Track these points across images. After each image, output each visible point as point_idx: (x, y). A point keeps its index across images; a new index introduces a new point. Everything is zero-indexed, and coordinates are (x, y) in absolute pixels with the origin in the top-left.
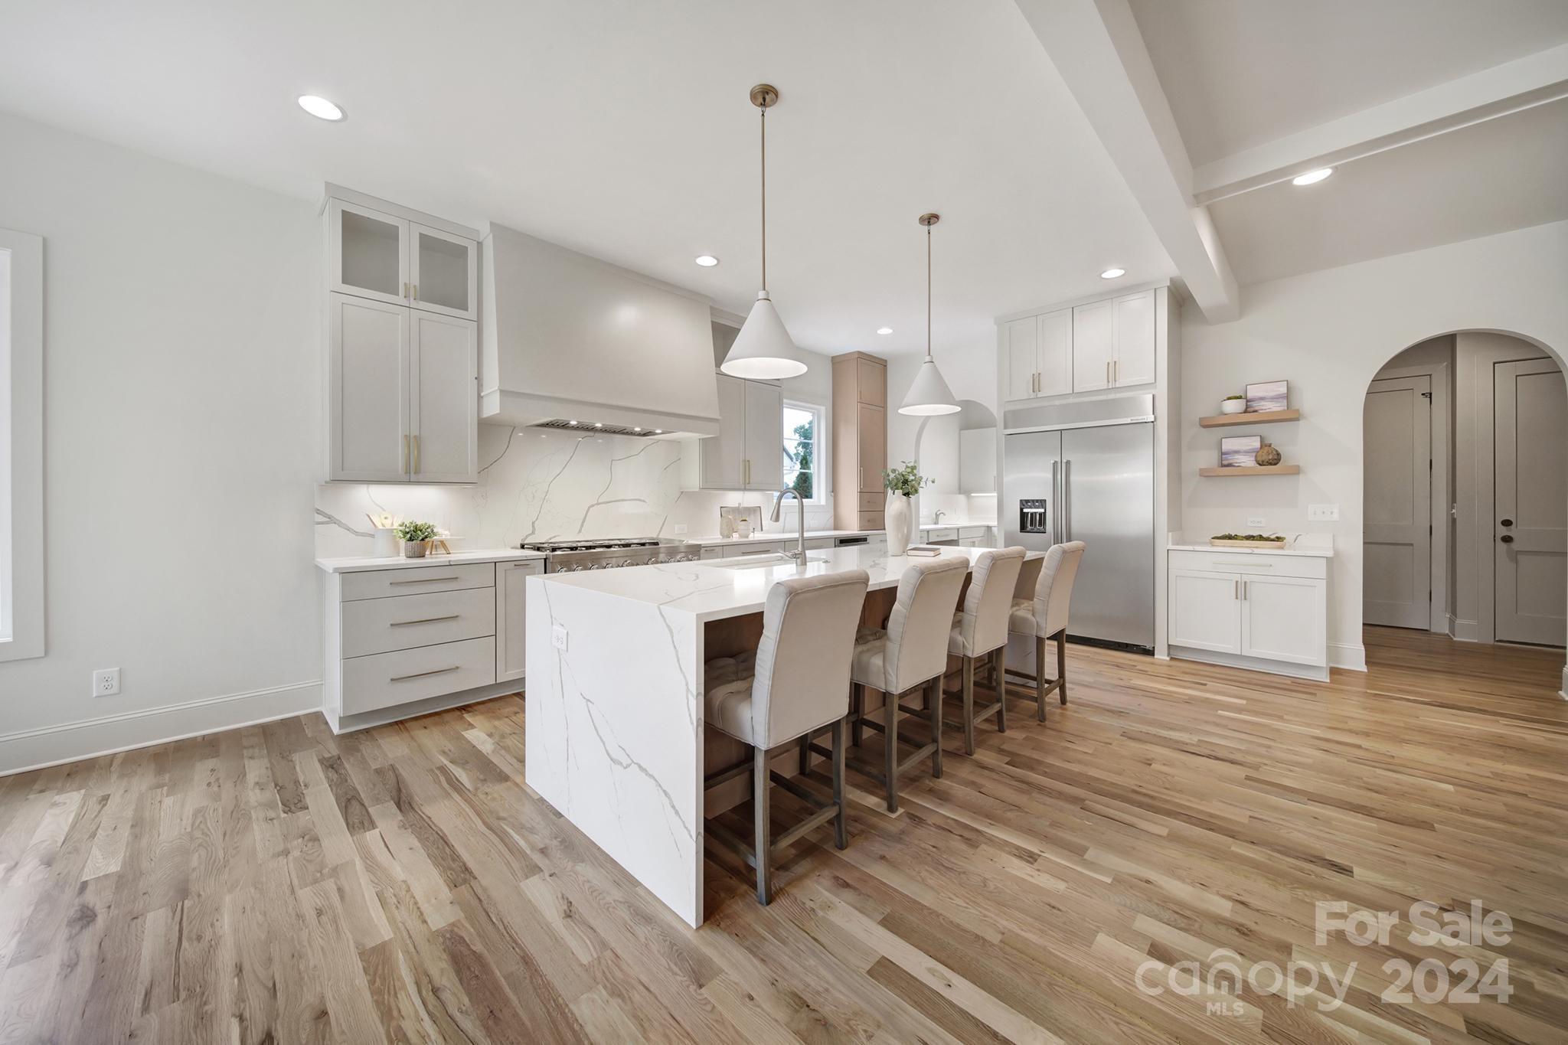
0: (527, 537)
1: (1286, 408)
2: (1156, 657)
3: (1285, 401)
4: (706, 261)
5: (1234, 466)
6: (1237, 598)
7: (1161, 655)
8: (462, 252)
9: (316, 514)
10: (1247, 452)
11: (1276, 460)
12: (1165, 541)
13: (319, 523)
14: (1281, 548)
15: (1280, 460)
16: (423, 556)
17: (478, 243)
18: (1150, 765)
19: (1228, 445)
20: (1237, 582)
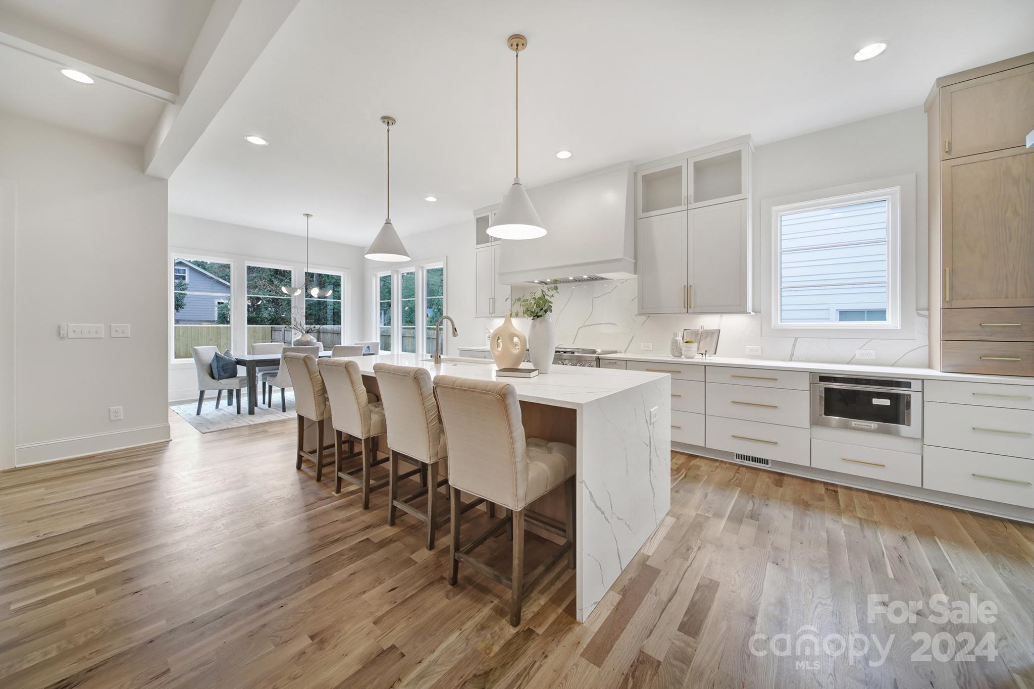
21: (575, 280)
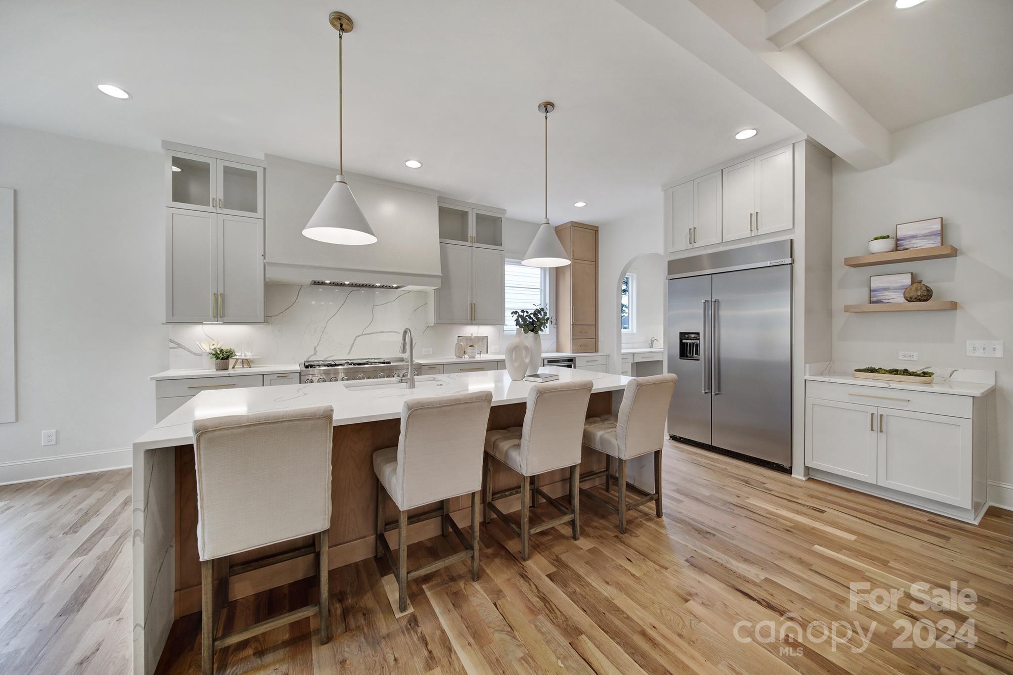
0: (310, 357)
1: (940, 245)
2: (792, 476)
3: (939, 238)
4: (413, 164)
5: (884, 303)
6: (872, 430)
7: (798, 475)
8: (254, 175)
9: (170, 343)
10: (896, 289)
11: (926, 295)
12: (802, 372)
13: (171, 348)
14: (930, 383)
15: (931, 296)
16: (227, 369)
17: (264, 168)
18: (687, 601)
19: (876, 283)
20: (872, 414)
21: (352, 285)
